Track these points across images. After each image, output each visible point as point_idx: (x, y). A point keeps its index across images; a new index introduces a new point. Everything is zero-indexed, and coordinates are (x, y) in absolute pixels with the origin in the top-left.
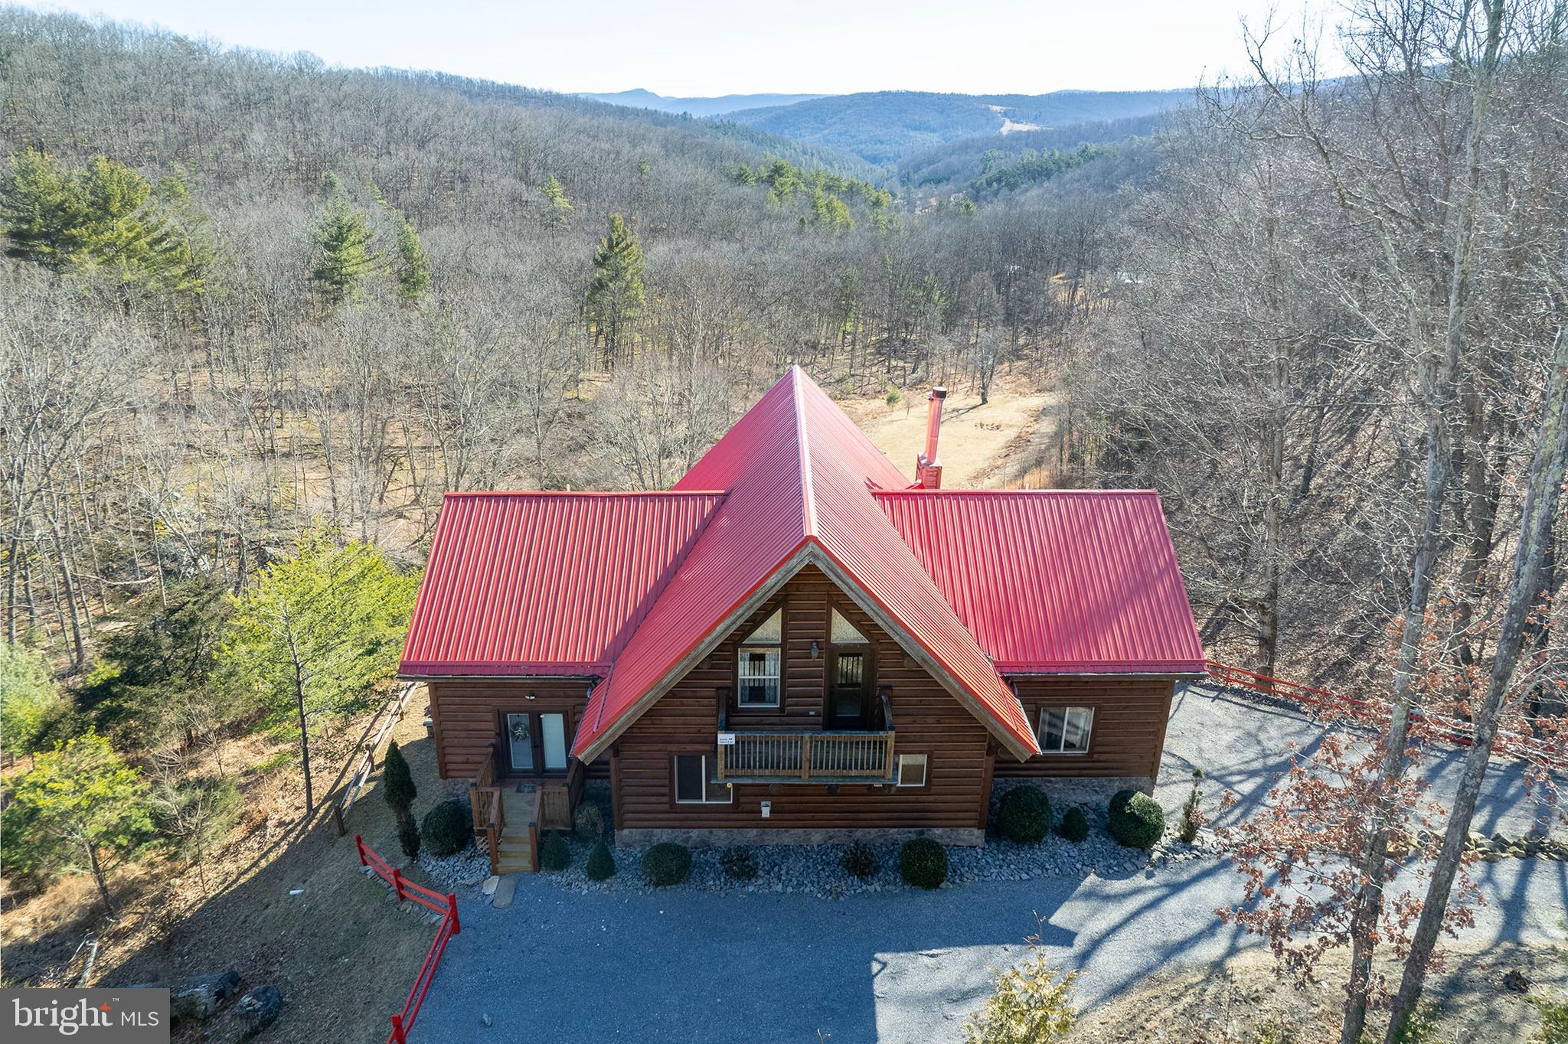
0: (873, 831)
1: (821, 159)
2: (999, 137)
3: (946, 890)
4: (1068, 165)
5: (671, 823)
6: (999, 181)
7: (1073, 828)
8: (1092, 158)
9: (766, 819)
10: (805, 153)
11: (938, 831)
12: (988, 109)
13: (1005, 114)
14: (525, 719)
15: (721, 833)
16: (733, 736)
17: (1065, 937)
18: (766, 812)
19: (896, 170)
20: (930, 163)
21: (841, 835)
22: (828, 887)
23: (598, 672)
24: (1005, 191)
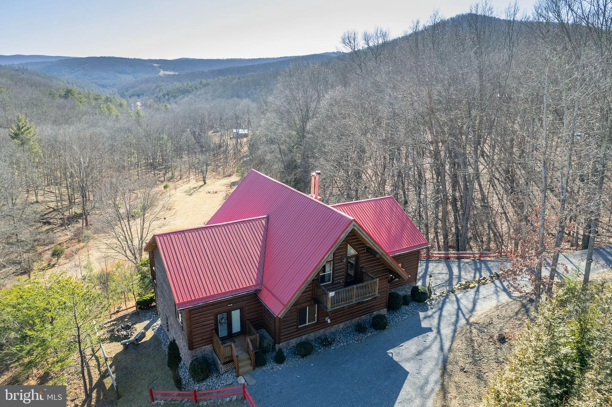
0: (357, 318)
1: (78, 86)
2: (160, 77)
3: (389, 328)
4: (196, 88)
5: (296, 336)
6: (168, 95)
7: (406, 301)
8: (205, 85)
9: (330, 323)
10: (69, 83)
11: (375, 313)
12: (152, 65)
13: (160, 67)
14: (225, 315)
15: (312, 334)
16: (334, 293)
17: (430, 330)
18: (329, 321)
19: (117, 91)
20: (132, 88)
21: (348, 323)
22: (356, 339)
23: (258, 288)
24: (172, 99)
